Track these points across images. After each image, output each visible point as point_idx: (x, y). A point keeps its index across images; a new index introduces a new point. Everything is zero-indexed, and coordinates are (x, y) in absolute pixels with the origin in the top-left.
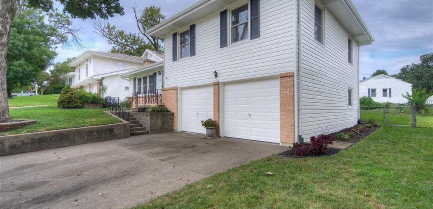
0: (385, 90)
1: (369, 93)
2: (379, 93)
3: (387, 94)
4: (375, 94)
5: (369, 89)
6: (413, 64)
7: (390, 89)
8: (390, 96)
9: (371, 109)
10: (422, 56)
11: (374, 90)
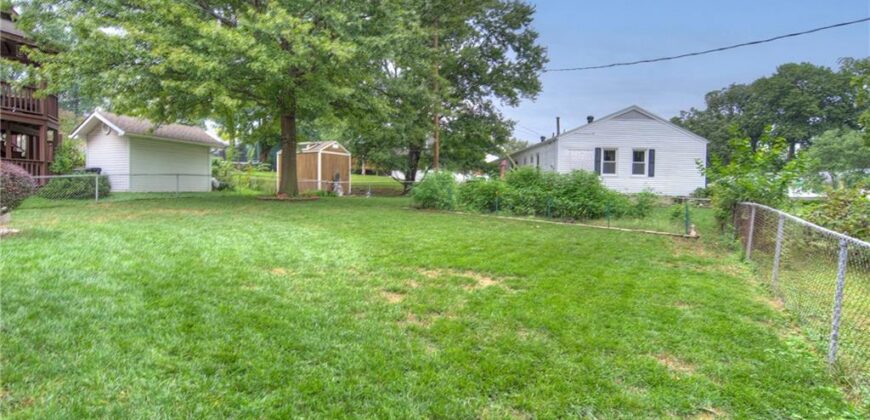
0: (638, 156)
1: (597, 162)
2: (624, 161)
3: (643, 166)
4: (614, 165)
5: (598, 151)
6: (692, 109)
7: (652, 153)
8: (651, 174)
9: (594, 215)
10: (710, 94)
11: (610, 155)
